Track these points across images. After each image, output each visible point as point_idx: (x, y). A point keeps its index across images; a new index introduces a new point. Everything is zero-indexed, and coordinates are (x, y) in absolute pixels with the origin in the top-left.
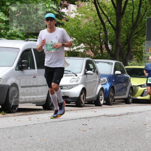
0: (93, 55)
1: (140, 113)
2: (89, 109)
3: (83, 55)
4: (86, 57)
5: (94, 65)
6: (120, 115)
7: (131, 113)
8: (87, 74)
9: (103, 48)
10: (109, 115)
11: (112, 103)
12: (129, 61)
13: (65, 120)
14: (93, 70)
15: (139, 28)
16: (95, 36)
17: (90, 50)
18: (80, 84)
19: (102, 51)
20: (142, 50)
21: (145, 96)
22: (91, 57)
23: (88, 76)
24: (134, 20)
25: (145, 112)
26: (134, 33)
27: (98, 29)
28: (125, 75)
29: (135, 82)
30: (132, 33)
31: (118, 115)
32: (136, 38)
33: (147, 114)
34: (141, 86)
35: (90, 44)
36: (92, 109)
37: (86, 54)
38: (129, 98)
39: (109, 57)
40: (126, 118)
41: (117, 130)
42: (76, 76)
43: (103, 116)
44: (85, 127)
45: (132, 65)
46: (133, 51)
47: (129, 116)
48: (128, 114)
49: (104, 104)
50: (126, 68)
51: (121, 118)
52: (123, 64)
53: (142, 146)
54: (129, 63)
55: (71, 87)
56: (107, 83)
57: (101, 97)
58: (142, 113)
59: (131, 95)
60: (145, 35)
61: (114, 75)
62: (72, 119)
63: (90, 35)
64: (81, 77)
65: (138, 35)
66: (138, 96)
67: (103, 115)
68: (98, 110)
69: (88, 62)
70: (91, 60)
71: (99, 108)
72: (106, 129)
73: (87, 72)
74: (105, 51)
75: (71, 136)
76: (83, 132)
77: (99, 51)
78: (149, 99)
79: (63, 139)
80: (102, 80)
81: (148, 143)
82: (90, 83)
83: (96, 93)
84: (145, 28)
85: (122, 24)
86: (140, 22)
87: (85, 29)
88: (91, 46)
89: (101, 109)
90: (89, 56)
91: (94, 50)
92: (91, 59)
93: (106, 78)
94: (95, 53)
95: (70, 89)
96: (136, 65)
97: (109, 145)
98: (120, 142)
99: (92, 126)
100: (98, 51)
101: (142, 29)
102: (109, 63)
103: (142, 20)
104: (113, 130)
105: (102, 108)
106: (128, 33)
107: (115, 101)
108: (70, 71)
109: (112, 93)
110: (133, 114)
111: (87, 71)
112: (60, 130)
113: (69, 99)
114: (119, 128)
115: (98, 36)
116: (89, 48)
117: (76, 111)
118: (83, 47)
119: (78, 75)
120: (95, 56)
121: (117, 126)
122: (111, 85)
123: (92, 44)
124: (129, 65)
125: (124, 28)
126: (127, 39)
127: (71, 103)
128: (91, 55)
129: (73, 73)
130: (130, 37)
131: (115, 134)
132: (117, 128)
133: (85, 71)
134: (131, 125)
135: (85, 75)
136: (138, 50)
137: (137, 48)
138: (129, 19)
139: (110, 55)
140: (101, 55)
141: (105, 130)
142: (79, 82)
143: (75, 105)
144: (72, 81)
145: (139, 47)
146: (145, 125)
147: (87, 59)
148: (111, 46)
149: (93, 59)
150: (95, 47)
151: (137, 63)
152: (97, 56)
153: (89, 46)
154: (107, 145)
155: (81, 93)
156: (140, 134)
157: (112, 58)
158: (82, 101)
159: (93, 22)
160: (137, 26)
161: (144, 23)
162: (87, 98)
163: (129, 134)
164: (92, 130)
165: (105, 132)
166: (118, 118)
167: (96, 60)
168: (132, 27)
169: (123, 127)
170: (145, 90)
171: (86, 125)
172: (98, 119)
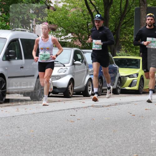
0: (81, 45)
1: (128, 103)
2: (77, 100)
3: (71, 46)
4: (74, 47)
5: (82, 56)
6: (108, 106)
7: (119, 103)
8: (75, 64)
10: (98, 106)
12: (117, 51)
13: (53, 111)
14: (81, 60)
15: (128, 18)
16: (82, 26)
17: (78, 40)
18: (68, 74)
20: (130, 40)
21: (134, 86)
22: (79, 47)
24: (122, 10)
25: (134, 102)
26: (122, 24)
27: (85, 19)
28: (113, 65)
29: (123, 72)
30: (120, 23)
31: (106, 105)
32: (125, 28)
33: (135, 104)
34: (129, 76)
35: (78, 34)
36: (80, 99)
37: (73, 44)
38: (117, 88)
40: (115, 109)
41: (105, 121)
42: (64, 66)
43: (91, 107)
44: (73, 117)
45: (120, 56)
46: (121, 41)
47: (117, 106)
48: (116, 104)
49: (92, 95)
50: (114, 59)
51: (109, 109)
52: (111, 54)
53: (130, 137)
54: (117, 53)
55: (59, 77)
57: (89, 87)
59: (119, 85)
60: (133, 25)
62: (60, 110)
63: (78, 25)
64: (69, 68)
66: (126, 87)
67: (91, 106)
69: (76, 53)
71: (87, 99)
72: (94, 120)
73: (75, 63)
75: (59, 127)
76: (71, 123)
78: (137, 89)
79: (51, 130)
80: (90, 70)
81: (137, 134)
82: (78, 73)
83: (84, 84)
84: (133, 18)
85: (110, 14)
86: (128, 12)
87: (73, 19)
88: (79, 36)
89: (89, 99)
90: (77, 46)
91: (82, 40)
92: (79, 50)
94: (83, 43)
95: (58, 79)
96: (124, 56)
97: (97, 136)
98: (108, 133)
99: (80, 116)
100: (86, 41)
101: (129, 19)
103: (130, 10)
104: (101, 121)
106: (116, 23)
107: (103, 92)
108: (58, 62)
109: (100, 83)
110: (121, 104)
112: (48, 121)
113: (57, 90)
114: (108, 118)
115: (87, 26)
116: (77, 38)
117: (64, 102)
118: (71, 37)
119: (66, 65)
120: (83, 47)
121: (105, 117)
122: (100, 76)
123: (80, 34)
124: (117, 56)
125: (112, 18)
126: (115, 29)
127: (59, 93)
128: (79, 45)
129: (61, 64)
130: (118, 27)
131: (103, 125)
132: (105, 118)
133: (73, 62)
134: (119, 116)
135: (73, 66)
136: (126, 40)
137: (126, 38)
138: (117, 9)
140: (89, 45)
142: (67, 72)
143: (63, 95)
144: (60, 71)
145: (127, 37)
147: (75, 49)
149: (81, 49)
150: (83, 37)
151: (125, 53)
152: (85, 46)
153: (77, 36)
154: (95, 136)
155: (69, 84)
156: (128, 124)
158: (70, 91)
159: (81, 12)
160: (125, 16)
161: (131, 13)
162: (75, 88)
163: (117, 125)
164: (80, 120)
165: (93, 123)
166: (106, 109)
167: (84, 50)
168: (120, 17)
169: (112, 118)
170: (133, 80)
171: (74, 115)
172: (86, 110)
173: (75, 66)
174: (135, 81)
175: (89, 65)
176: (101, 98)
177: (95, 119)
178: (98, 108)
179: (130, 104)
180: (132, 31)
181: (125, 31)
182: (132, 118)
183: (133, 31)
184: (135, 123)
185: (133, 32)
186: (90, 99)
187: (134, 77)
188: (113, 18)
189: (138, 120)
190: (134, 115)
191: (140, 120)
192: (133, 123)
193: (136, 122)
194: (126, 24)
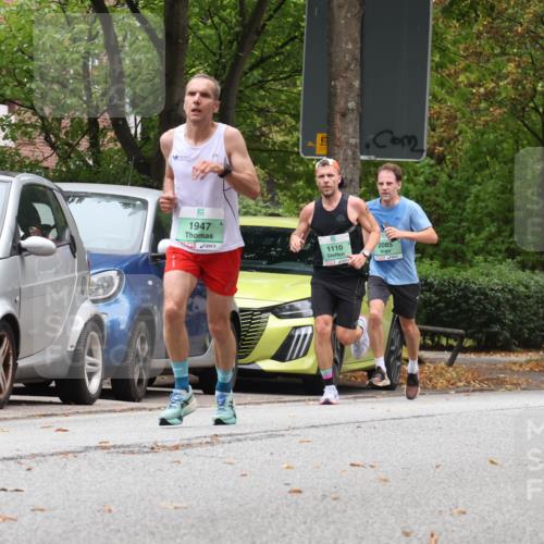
0: (52, 162)
1: (272, 435)
2: (29, 417)
4: (21, 171)
5: (58, 211)
6: (177, 448)
7: (230, 435)
8: (25, 250)
9: (101, 127)
10: (128, 446)
11: (140, 391)
14: (53, 233)
15: (271, 41)
19: (94, 144)
21: (297, 357)
22: (45, 172)
23: (29, 259)
25: (298, 432)
26: (246, 66)
30: (237, 61)
31: (168, 444)
32: (261, 84)
33: (301, 442)
34: (278, 311)
36: (44, 415)
37: (17, 154)
39: (132, 171)
40: (208, 461)
41: (162, 517)
43: (100, 452)
44: (13, 499)
47: (219, 450)
48: (214, 439)
49: (104, 394)
51: (184, 460)
56: (120, 296)
57: (88, 359)
58: (283, 435)
60: (298, 71)
61: (154, 258)
65: (267, 72)
66: (259, 359)
67: (96, 448)
68: (76, 421)
69: (29, 196)
70: (45, 187)
71: (78, 413)
72: (110, 511)
73: (24, 243)
74: (110, 143)
76: (4, 525)
77: (84, 144)
80: (95, 279)
83: (66, 343)
84: (297, 40)
85: (189, 17)
86: (275, 11)
87: (15, 37)
88: (43, 117)
89: (87, 416)
90: (33, 167)
91: (57, 136)
92: (46, 182)
93: (113, 274)
94: (65, 151)
96: (255, 215)
99: (48, 494)
100: (78, 143)
101: (282, 47)
102: (128, 202)
105: (96, 412)
106: (218, 62)
107: (155, 383)
109: (142, 341)
110: (239, 440)
111: (23, 238)
114: (175, 504)
116: (34, 126)
120: (64, 169)
121: (164, 499)
125: (200, 39)
128: (45, 159)
131: (153, 534)
132: (163, 504)
133: (15, 238)
134: (230, 495)
135: (18, 257)
139: (137, 165)
140: (91, 162)
141: (108, 515)
146: (296, 495)
147: (27, 178)
148: (139, 119)
149: (53, 180)
150: (66, 123)
151: (262, 204)
152: (72, 167)
153: (33, 120)
156: (270, 532)
157: (145, 176)
159: (54, 6)
160: (261, 31)
161: (292, 16)
162: (21, 363)
163: (220, 536)
164: (45, 513)
165: (108, 525)
166: (170, 459)
167: (67, 187)
168: (237, 34)
169: (195, 503)
170: (296, 328)
171: (17, 490)
172: (73, 464)
173: (22, 260)
174: (303, 331)
175: (91, 255)
176: (145, 409)
177: (113, 508)
178: (131, 456)
179: (279, 439)
180: (293, 100)
181: (262, 99)
182: (288, 506)
183: (298, 100)
184: (303, 527)
185: (296, 107)
186: (90, 412)
187: (299, 316)
188: (205, 36)
189: (315, 513)
190: (300, 492)
191: (326, 514)
192: (293, 530)
193: (305, 523)
194: (263, 69)
